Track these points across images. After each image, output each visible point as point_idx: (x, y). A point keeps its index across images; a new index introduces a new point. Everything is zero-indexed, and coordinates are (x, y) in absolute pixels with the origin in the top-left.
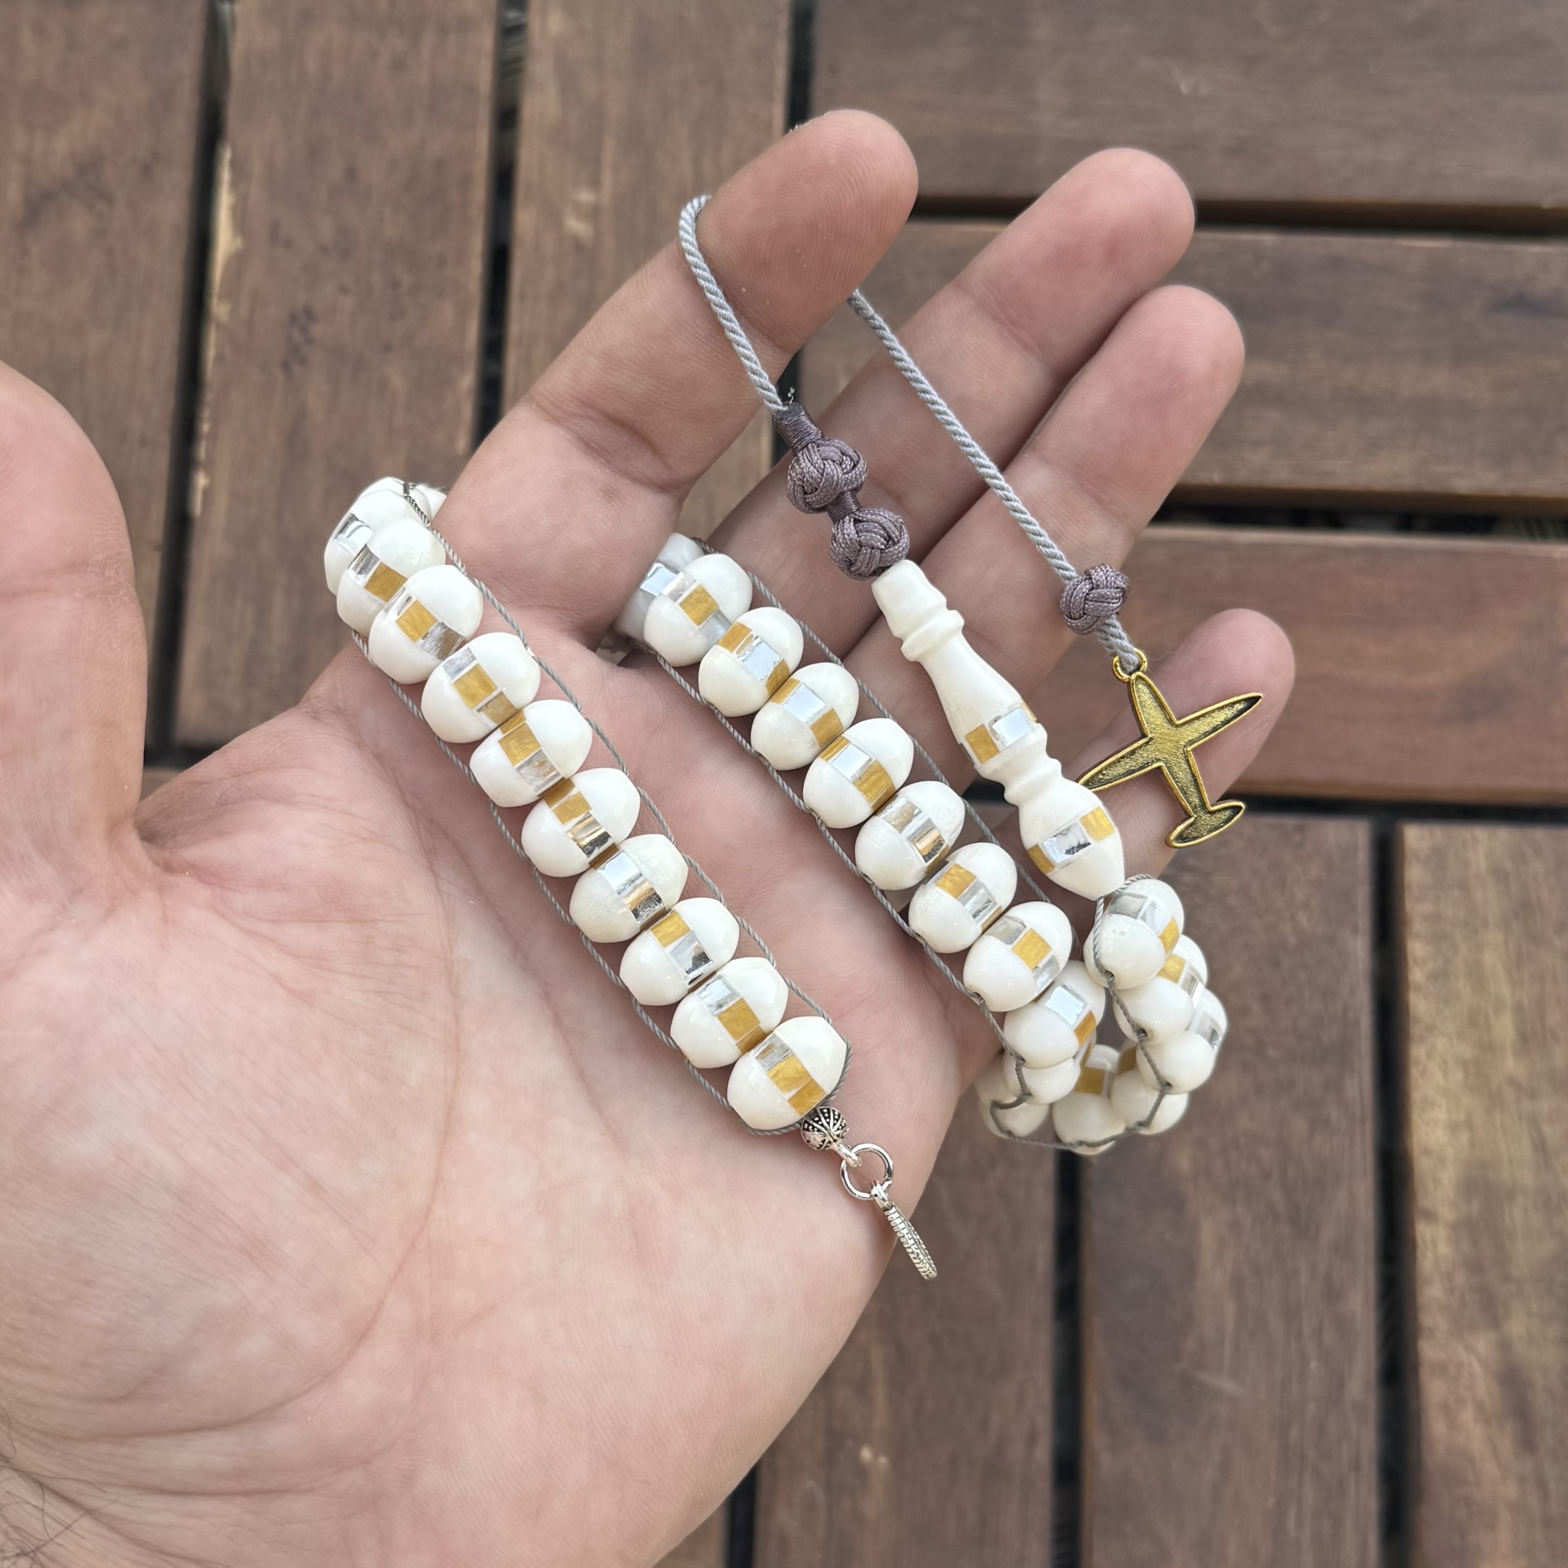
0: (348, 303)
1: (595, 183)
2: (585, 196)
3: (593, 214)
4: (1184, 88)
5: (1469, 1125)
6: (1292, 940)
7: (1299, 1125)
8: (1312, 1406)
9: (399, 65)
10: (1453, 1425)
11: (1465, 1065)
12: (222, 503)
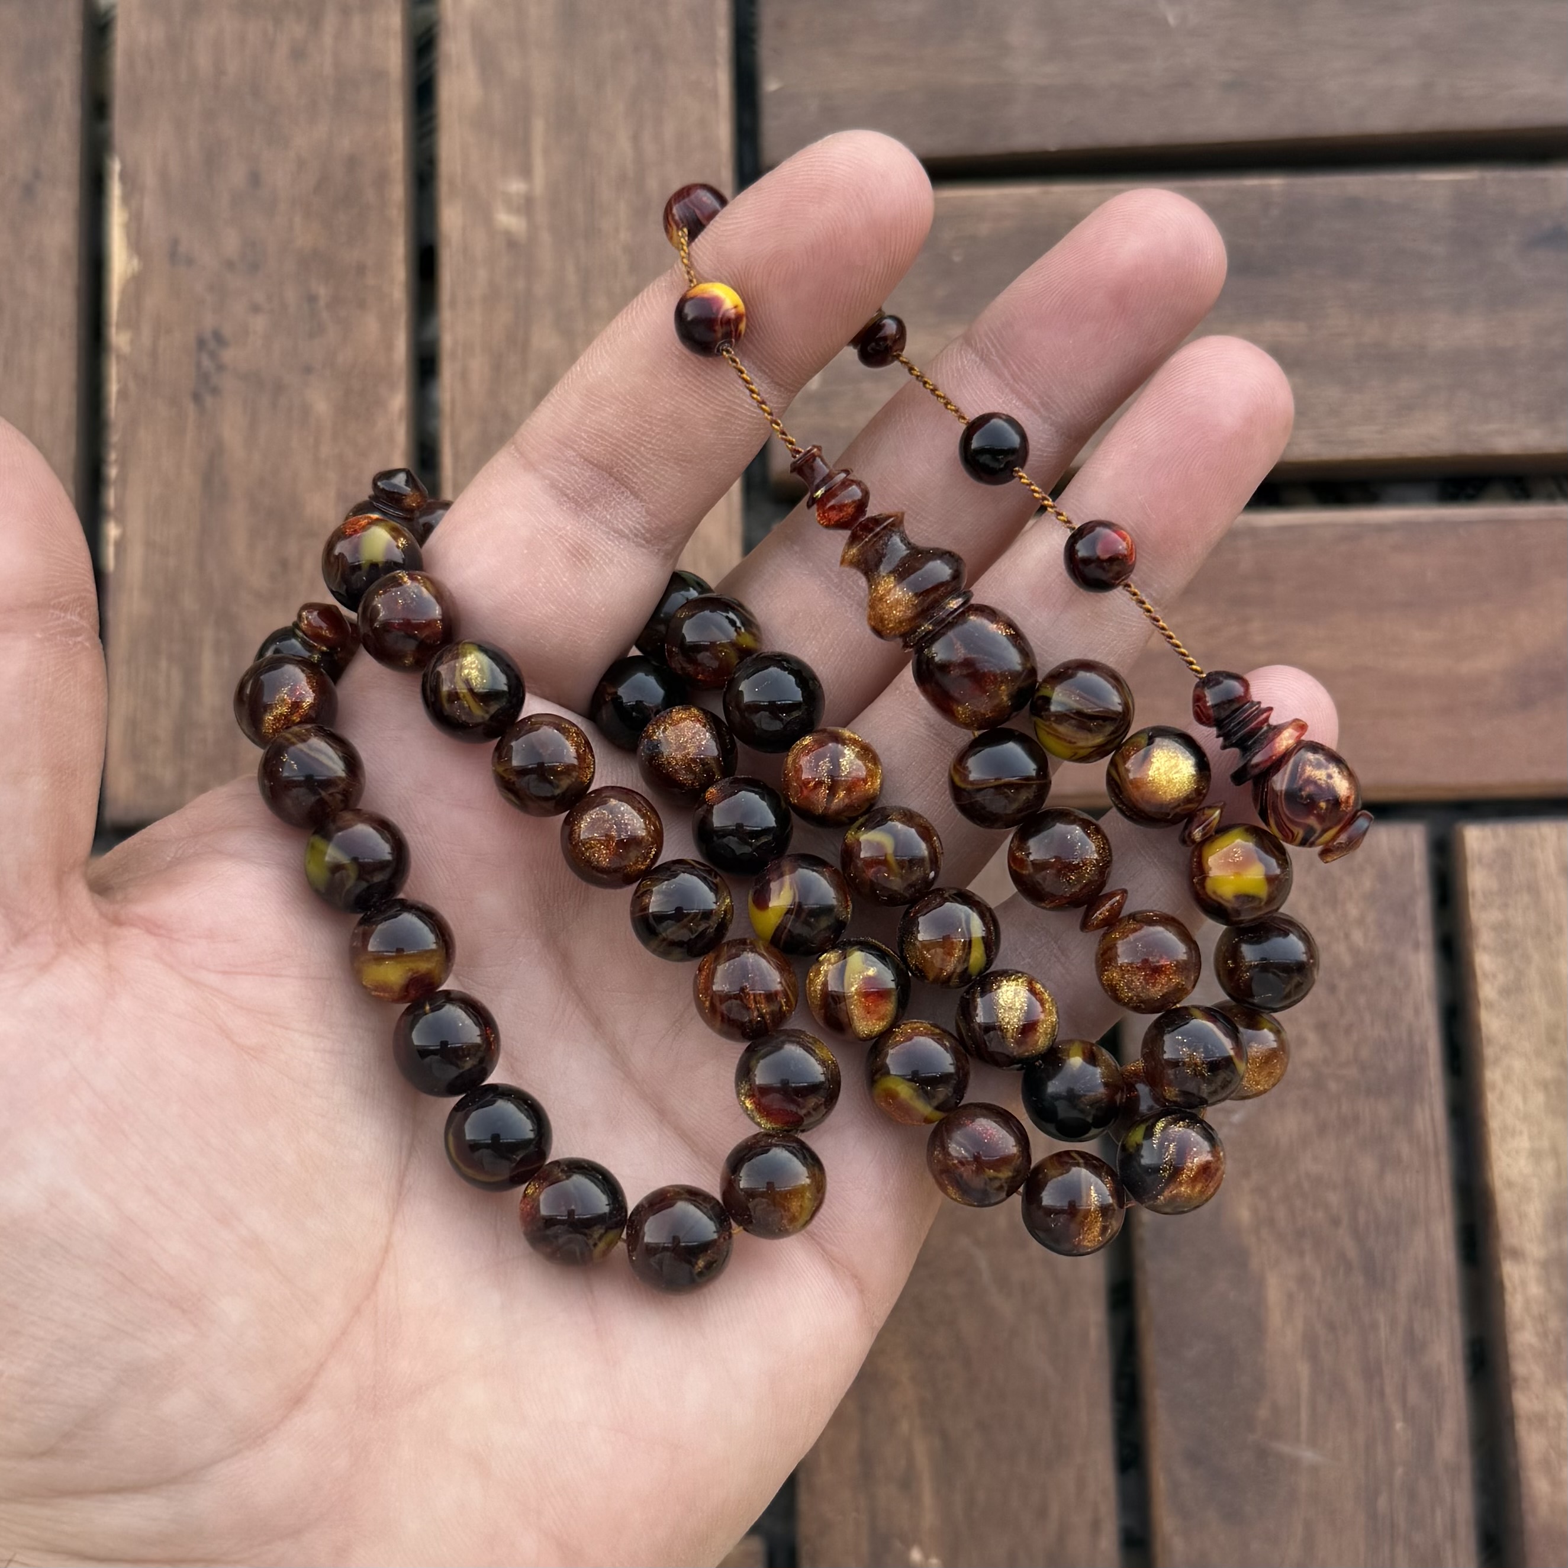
0: (259, 324)
1: (526, 171)
2: (516, 186)
3: (526, 206)
4: (1171, 20)
5: (1555, 1152)
6: (1347, 960)
7: (1368, 1165)
8: (1400, 1471)
9: (298, 54)
10: (1556, 1483)
11: (1544, 1085)
12: (136, 555)
